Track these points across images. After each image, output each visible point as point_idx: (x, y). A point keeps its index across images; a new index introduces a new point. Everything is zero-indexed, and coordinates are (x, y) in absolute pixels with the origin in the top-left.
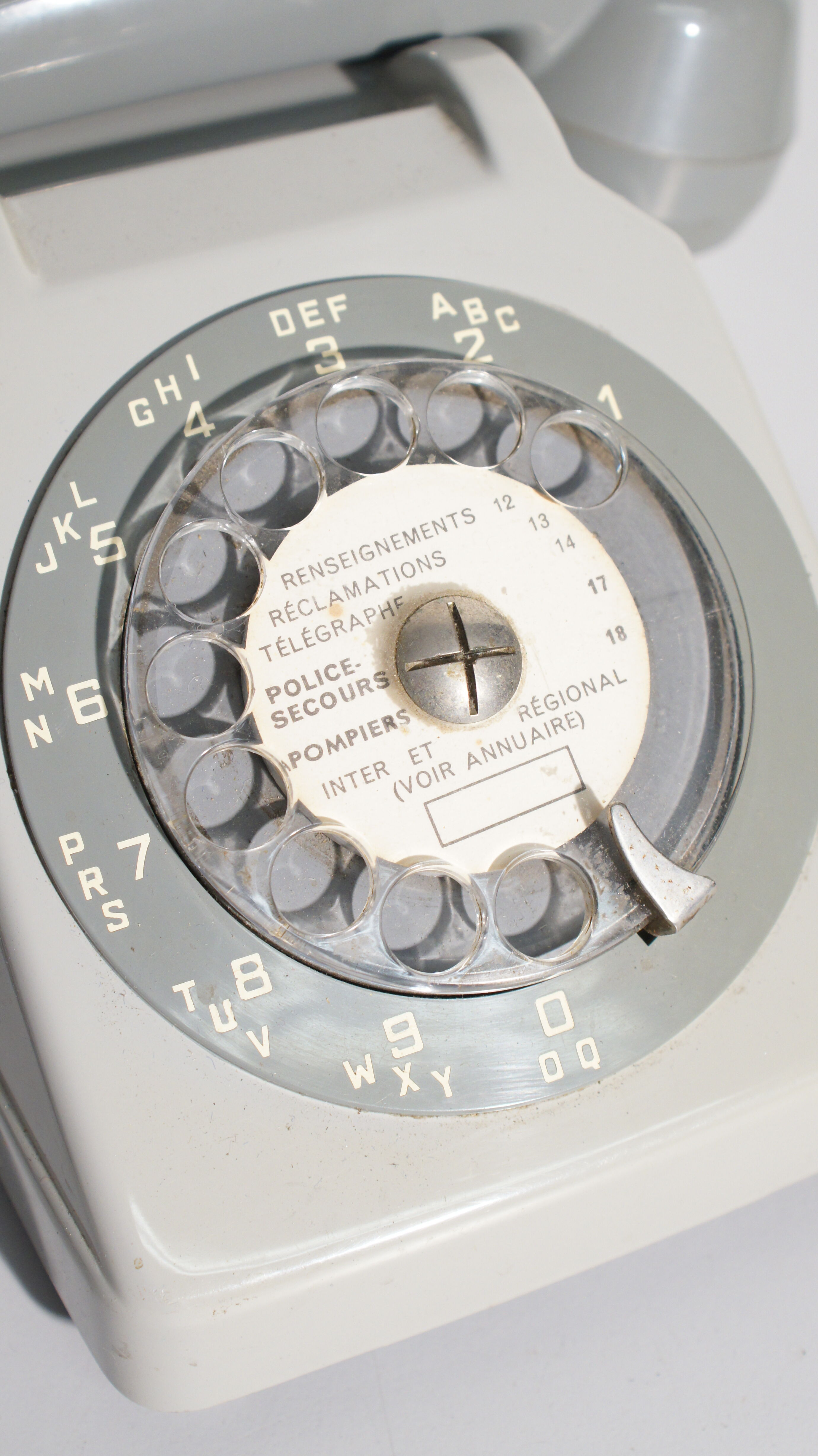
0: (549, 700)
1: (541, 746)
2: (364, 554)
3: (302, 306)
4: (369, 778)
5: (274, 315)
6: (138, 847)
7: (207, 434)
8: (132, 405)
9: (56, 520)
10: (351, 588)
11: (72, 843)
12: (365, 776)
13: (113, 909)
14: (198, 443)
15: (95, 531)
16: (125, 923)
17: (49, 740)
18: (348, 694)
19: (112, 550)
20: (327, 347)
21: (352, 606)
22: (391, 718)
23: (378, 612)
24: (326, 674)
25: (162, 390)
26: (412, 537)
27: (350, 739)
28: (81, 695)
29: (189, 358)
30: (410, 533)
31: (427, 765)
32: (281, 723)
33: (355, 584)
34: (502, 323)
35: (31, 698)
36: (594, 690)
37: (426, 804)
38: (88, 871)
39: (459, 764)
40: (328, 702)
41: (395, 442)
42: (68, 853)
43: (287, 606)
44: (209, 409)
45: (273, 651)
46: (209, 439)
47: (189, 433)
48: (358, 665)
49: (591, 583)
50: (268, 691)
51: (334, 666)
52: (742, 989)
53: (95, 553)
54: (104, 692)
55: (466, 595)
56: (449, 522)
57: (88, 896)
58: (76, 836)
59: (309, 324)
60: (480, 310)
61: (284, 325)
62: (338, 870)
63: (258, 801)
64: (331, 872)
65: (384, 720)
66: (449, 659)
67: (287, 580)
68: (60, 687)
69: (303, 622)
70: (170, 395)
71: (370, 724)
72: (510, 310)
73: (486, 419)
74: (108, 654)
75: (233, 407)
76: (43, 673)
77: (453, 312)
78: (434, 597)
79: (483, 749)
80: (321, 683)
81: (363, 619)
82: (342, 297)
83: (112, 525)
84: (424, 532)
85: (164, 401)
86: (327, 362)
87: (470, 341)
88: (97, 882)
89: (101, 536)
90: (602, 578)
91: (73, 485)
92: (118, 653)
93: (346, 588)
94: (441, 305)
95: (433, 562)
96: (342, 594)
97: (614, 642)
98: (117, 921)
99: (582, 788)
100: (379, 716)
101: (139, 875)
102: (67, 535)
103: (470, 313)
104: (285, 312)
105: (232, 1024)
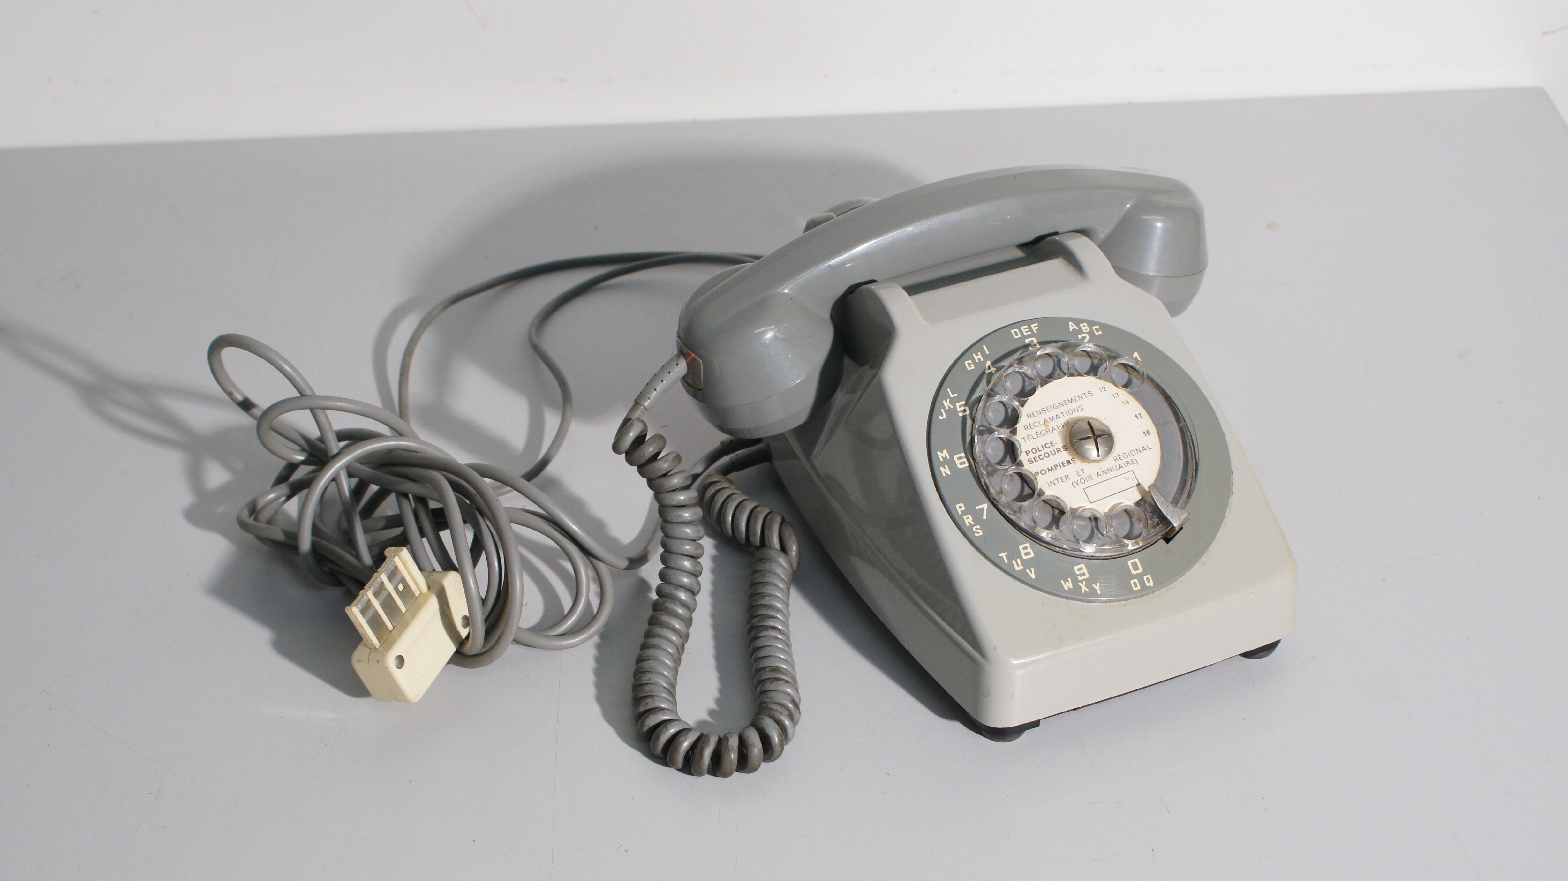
0: (1124, 455)
1: (1122, 471)
2: (1054, 407)
3: (1022, 328)
4: (1063, 480)
5: (1012, 331)
6: (983, 508)
7: (994, 372)
8: (966, 363)
9: (944, 401)
10: (1051, 418)
11: (960, 507)
12: (1062, 480)
13: (977, 529)
14: (991, 375)
15: (958, 405)
16: (981, 533)
17: (949, 473)
18: (1053, 453)
19: (964, 411)
20: (1033, 341)
21: (1052, 424)
22: (1069, 461)
23: (1061, 426)
24: (1045, 446)
25: (976, 358)
26: (1071, 401)
27: (1056, 468)
28: (959, 458)
29: (984, 346)
30: (1070, 400)
31: (1083, 476)
32: (1031, 462)
33: (1052, 417)
34: (1095, 331)
35: (942, 460)
36: (1140, 452)
37: (1084, 489)
38: (967, 516)
39: (1094, 476)
40: (1047, 455)
41: (1060, 373)
42: (959, 510)
43: (1030, 424)
44: (993, 363)
45: (1026, 439)
46: (994, 373)
47: (987, 372)
48: (1056, 443)
49: (1136, 416)
50: (1026, 452)
51: (1048, 444)
52: (1204, 563)
53: (959, 412)
54: (967, 457)
55: (1092, 419)
56: (1083, 396)
57: (968, 525)
58: (962, 505)
59: (1025, 334)
60: (1087, 327)
61: (1017, 335)
62: (1053, 516)
63: (1023, 493)
64: (1051, 516)
65: (1067, 461)
66: (1088, 438)
67: (1029, 416)
68: (952, 456)
69: (1035, 429)
70: (979, 359)
71: (1062, 463)
72: (1098, 327)
73: (1092, 364)
74: (967, 445)
75: (1002, 362)
76: (945, 451)
77: (1077, 328)
78: (1082, 419)
79: (1102, 471)
80: (1044, 449)
81: (1056, 428)
82: (1036, 324)
83: (963, 403)
84: (1075, 399)
85: (977, 361)
86: (1033, 346)
87: (1084, 338)
88: (970, 520)
89: (960, 406)
90: (1140, 414)
91: (949, 390)
92: (970, 445)
93: (1050, 418)
94: (1072, 326)
95: (1079, 409)
96: (1048, 420)
97: (1146, 435)
98: (978, 533)
99: (1139, 484)
100: (1065, 460)
101: (985, 517)
102: (948, 406)
103: (1083, 329)
104: (1016, 330)
105: (1021, 567)
